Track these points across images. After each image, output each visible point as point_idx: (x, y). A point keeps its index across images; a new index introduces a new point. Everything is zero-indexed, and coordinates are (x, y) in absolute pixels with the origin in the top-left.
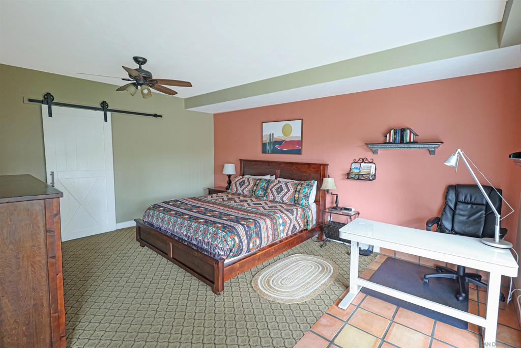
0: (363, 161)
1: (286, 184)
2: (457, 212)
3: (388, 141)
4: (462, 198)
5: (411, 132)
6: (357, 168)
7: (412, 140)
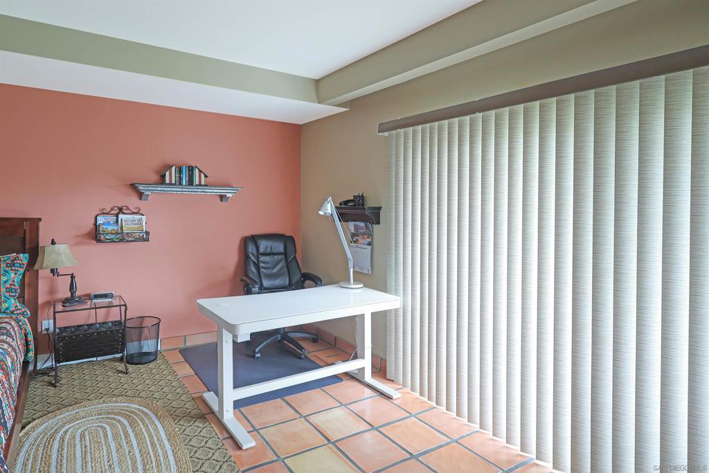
0: (121, 211)
2: (262, 264)
3: (167, 181)
4: (262, 250)
5: (200, 171)
6: (108, 224)
7: (203, 183)
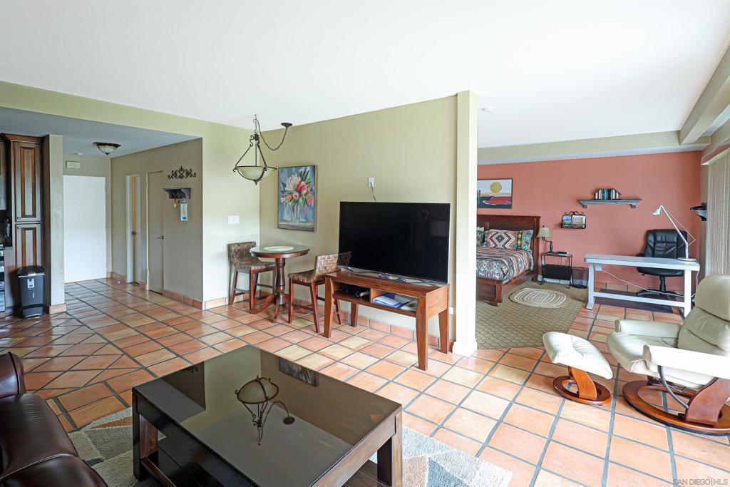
0: (574, 214)
1: (505, 233)
2: (656, 248)
3: (596, 198)
4: (659, 239)
5: (616, 192)
6: (568, 220)
7: (617, 198)
